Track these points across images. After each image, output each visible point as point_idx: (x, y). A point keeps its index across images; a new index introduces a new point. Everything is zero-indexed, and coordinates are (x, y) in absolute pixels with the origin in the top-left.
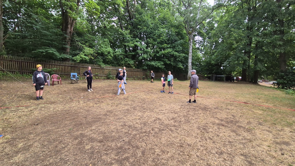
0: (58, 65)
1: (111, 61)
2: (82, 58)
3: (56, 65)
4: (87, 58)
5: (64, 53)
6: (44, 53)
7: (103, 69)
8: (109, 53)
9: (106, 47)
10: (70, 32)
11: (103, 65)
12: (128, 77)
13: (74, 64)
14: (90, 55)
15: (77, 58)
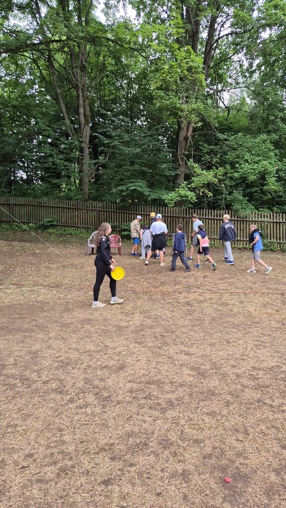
1: (281, 197)
2: (182, 197)
4: (191, 195)
5: (166, 189)
6: (125, 191)
7: (244, 220)
8: (263, 176)
9: (258, 158)
10: (186, 138)
11: (248, 211)
13: (177, 213)
14: (202, 187)
15: (170, 198)
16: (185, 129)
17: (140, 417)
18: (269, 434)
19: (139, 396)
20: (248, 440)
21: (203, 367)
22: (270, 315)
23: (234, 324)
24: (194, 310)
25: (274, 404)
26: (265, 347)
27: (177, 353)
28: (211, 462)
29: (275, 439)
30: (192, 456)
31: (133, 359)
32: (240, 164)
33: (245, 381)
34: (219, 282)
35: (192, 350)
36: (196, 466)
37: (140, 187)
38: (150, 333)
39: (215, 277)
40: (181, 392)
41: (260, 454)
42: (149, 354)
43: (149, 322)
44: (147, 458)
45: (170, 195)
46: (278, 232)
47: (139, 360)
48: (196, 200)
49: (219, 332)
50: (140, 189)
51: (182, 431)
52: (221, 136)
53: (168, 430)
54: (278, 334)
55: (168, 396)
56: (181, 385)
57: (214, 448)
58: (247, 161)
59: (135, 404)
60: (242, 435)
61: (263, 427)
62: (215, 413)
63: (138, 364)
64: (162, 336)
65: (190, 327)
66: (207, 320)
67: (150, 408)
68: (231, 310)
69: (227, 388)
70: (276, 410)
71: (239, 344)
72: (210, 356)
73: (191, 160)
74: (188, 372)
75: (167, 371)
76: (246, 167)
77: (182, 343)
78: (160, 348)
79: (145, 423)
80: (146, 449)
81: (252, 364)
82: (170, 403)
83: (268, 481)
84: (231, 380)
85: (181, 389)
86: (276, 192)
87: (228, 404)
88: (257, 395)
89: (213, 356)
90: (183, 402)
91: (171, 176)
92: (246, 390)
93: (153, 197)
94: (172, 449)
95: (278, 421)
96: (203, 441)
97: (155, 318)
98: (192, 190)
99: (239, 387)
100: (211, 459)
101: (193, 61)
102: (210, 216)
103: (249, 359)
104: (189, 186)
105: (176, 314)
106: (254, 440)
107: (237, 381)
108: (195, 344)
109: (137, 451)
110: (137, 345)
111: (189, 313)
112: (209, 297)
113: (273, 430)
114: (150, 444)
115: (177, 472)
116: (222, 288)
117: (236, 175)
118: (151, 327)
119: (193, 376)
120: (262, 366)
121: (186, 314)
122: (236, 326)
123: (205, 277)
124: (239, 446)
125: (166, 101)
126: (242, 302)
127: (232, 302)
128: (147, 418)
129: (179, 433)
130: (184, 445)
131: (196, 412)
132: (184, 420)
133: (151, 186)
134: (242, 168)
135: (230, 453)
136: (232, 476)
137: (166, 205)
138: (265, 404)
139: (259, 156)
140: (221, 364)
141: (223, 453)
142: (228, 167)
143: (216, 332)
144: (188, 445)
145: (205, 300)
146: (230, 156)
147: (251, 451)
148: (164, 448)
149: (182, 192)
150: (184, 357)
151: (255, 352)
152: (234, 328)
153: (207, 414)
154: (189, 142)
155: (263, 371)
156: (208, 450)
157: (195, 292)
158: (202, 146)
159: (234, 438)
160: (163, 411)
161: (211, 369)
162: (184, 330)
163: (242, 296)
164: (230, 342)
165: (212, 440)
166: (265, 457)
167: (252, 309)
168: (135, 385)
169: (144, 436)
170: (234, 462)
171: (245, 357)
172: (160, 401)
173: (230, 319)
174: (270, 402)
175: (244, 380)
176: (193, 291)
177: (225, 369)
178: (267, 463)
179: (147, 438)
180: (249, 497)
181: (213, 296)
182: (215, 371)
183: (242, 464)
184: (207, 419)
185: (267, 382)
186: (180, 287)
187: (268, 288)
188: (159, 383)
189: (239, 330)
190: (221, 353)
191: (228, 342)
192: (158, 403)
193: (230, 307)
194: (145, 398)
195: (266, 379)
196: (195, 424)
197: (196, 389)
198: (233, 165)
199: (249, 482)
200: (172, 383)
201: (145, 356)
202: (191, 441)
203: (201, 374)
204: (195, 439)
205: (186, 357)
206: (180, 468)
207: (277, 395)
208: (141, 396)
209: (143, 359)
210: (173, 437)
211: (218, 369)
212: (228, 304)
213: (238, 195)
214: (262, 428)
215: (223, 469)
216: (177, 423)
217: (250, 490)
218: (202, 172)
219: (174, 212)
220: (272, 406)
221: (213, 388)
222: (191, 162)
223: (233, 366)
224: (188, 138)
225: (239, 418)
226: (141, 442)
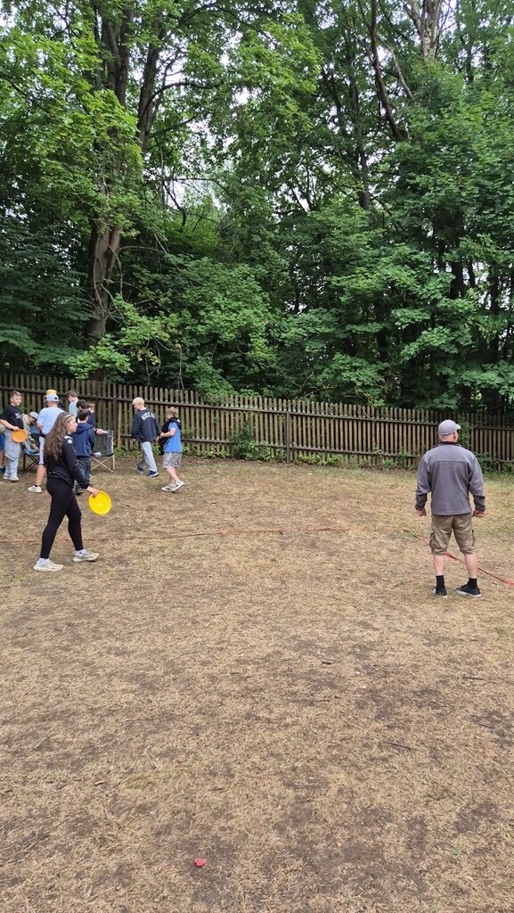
0: (37, 394)
1: (274, 371)
2: (103, 362)
3: (31, 393)
5: (70, 346)
7: (215, 408)
8: (245, 334)
9: (236, 304)
10: (108, 255)
11: (223, 393)
12: (344, 454)
13: (94, 391)
14: (141, 347)
15: (79, 363)
16: (106, 238)
17: (28, 788)
18: (265, 769)
19: (26, 747)
20: (232, 785)
21: (152, 673)
22: (262, 568)
23: (204, 590)
24: (132, 571)
25: (273, 716)
26: (256, 623)
27: (101, 654)
28: (169, 838)
29: (275, 774)
30: (134, 837)
31: (11, 677)
32: (207, 312)
33: (224, 686)
34: (176, 517)
35: (130, 645)
36: (143, 853)
37: (16, 338)
38: (45, 624)
39: (168, 508)
40: (110, 725)
41: (252, 805)
42: (45, 662)
43: (42, 601)
44: (47, 861)
45: (79, 357)
46: (271, 429)
47: (23, 678)
48: (130, 370)
49: (179, 607)
50: (16, 343)
51: (115, 796)
52: (173, 259)
53: (87, 801)
54: (275, 599)
55: (86, 736)
56: (111, 713)
57: (174, 813)
58: (217, 306)
59: (18, 764)
60: (222, 780)
61: (256, 759)
62: (174, 750)
63: (23, 684)
64: (69, 625)
65: (124, 603)
66: (157, 587)
67: (50, 766)
68: (199, 566)
69: (194, 703)
70: (275, 726)
71: (214, 624)
72: (163, 651)
73: (120, 296)
74: (124, 687)
75: (82, 691)
76: (218, 317)
77: (110, 634)
78: (66, 649)
79: (40, 797)
80: (44, 845)
81: (235, 656)
82: (91, 751)
83: (266, 847)
84: (201, 687)
85: (111, 720)
86: (266, 362)
87: (197, 730)
88: (244, 707)
89: (169, 651)
90: (116, 743)
91: (79, 321)
92: (228, 701)
93: (44, 359)
94: (97, 834)
95: (279, 744)
96: (155, 804)
97: (54, 593)
98: (123, 350)
99: (215, 697)
100: (169, 834)
101: (119, 119)
102: (157, 399)
103: (230, 647)
104: (116, 343)
105: (97, 581)
106: (242, 783)
107: (212, 688)
108: (135, 632)
109: (25, 853)
110: (19, 649)
111: (123, 577)
112: (159, 545)
113: (272, 760)
114: (53, 834)
115: (107, 872)
116: (182, 527)
117: (200, 328)
118: (46, 612)
119: (133, 692)
120: (252, 656)
121: (117, 579)
122: (208, 593)
123: (150, 509)
124: (217, 799)
125: (68, 183)
126: (216, 550)
127: (200, 551)
128: (44, 787)
129: (109, 801)
130: (120, 821)
131: (141, 756)
132: (118, 776)
133: (39, 337)
134: (210, 319)
135: (202, 816)
136: (207, 853)
137: (71, 376)
138: (258, 719)
139: (238, 300)
140: (184, 663)
141: (190, 816)
142: (186, 313)
143: (174, 607)
144: (127, 819)
145: (151, 551)
146: (190, 295)
147: (237, 803)
148: (81, 834)
149: (103, 353)
150: (115, 660)
151: (240, 634)
152: (203, 596)
153: (161, 755)
154: (113, 262)
155: (254, 663)
156: (165, 818)
157: (132, 538)
158: (139, 271)
159: (208, 787)
160: (77, 766)
161: (166, 673)
162: (113, 609)
163: (216, 539)
164: (198, 622)
165: (170, 799)
166: (259, 807)
167: (233, 561)
168: (16, 729)
169: (40, 821)
170: (209, 829)
171: (224, 645)
172: (70, 749)
173: (197, 582)
174: (266, 715)
175: (223, 684)
176: (128, 536)
177: (190, 670)
178: (264, 817)
179: (45, 823)
180: (237, 882)
181: (166, 543)
182: (173, 676)
183: (223, 829)
184: (160, 765)
185: (261, 682)
186: (104, 529)
187: (259, 524)
188: (67, 716)
189: (212, 599)
190: (184, 643)
191: (195, 622)
192: (65, 754)
193: (195, 561)
194: (39, 749)
195: (257, 676)
196: (138, 778)
197: (140, 714)
198: (194, 311)
199: (235, 857)
200: (92, 711)
201: (37, 667)
202: (133, 811)
203: (148, 686)
204: (140, 805)
205: (119, 659)
206: (112, 863)
207: (277, 700)
208: (31, 746)
209: (33, 675)
210: (97, 810)
211: (177, 672)
212: (193, 556)
213: (204, 363)
214: (254, 760)
215: (192, 846)
216: (105, 783)
217: (238, 869)
218: (141, 319)
219: (89, 390)
220: (269, 721)
221: (169, 708)
222: (119, 300)
223: (204, 663)
224: (112, 254)
225: (215, 752)
226: (34, 834)
